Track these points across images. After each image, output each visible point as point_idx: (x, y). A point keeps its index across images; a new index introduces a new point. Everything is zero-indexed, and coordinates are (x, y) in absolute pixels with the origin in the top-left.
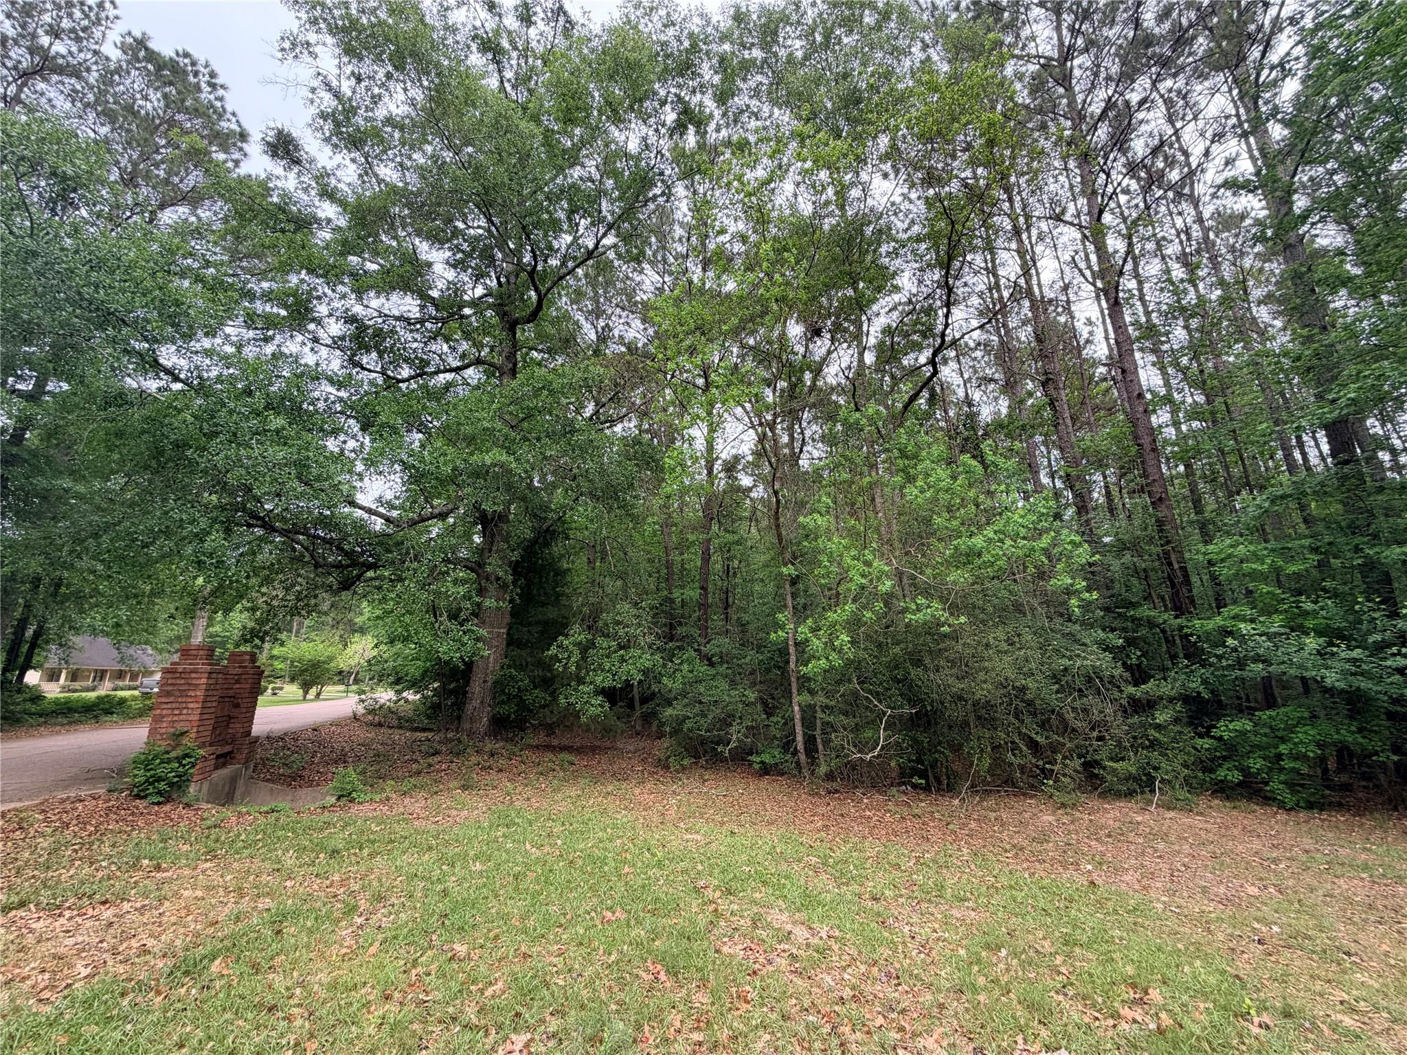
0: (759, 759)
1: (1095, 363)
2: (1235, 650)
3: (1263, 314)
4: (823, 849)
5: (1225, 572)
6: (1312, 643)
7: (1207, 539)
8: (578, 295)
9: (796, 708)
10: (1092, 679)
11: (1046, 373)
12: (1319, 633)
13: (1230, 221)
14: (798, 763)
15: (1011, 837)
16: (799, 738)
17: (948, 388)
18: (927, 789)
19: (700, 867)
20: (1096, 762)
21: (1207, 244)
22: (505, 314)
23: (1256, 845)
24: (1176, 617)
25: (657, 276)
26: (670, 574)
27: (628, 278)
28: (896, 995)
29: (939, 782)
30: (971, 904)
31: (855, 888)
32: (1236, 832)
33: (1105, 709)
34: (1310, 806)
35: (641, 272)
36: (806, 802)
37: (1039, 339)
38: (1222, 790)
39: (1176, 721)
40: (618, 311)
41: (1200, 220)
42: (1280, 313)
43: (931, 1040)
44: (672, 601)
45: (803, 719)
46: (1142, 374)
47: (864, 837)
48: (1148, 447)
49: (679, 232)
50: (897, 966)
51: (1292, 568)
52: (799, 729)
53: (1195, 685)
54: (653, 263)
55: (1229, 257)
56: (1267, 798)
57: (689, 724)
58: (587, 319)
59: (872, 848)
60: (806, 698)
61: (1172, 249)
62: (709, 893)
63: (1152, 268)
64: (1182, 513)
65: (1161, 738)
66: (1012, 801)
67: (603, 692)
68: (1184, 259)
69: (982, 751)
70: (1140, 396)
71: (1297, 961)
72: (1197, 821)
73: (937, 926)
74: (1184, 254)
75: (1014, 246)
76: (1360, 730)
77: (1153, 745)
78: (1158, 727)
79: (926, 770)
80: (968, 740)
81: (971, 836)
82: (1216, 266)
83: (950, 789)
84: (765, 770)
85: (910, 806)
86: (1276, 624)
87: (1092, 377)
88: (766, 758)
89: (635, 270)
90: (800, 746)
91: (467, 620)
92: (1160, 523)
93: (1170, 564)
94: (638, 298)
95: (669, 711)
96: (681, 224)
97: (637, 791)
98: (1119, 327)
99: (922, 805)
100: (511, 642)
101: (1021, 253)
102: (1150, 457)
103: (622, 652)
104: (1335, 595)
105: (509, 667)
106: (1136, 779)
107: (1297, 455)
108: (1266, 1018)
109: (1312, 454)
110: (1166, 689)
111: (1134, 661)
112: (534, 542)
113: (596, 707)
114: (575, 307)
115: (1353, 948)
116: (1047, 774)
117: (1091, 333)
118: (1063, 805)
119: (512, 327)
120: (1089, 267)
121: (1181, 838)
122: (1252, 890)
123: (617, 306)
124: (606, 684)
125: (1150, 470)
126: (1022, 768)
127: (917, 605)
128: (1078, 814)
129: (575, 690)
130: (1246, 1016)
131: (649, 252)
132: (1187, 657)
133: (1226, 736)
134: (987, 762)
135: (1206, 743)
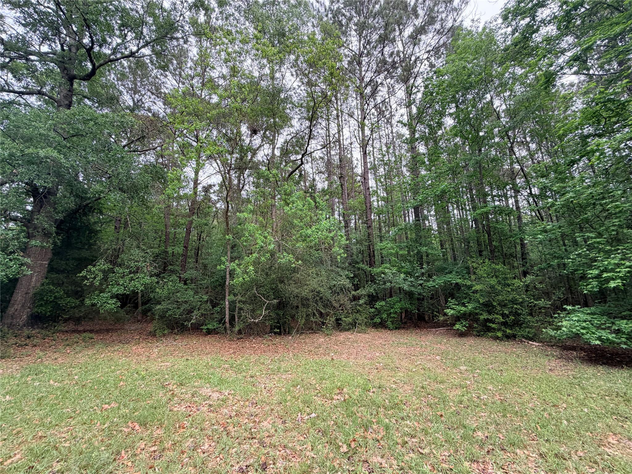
0: (206, 327)
1: (357, 175)
2: (383, 278)
3: (404, 169)
4: (231, 361)
5: (384, 252)
6: (402, 276)
7: (381, 241)
8: (122, 77)
9: (227, 303)
10: (343, 289)
11: (341, 174)
12: (405, 274)
13: (400, 136)
14: (225, 328)
15: (308, 348)
16: (227, 316)
17: (307, 174)
18: (280, 334)
19: (167, 376)
20: (340, 319)
21: (393, 143)
22: (65, 69)
23: (381, 341)
24: (370, 267)
25: (174, 82)
26: (167, 238)
27: (157, 77)
28: (255, 410)
29: (285, 331)
30: (290, 372)
31: (244, 374)
32: (376, 338)
33: (344, 299)
34: (396, 328)
35: (166, 76)
36: (227, 343)
37: (340, 161)
38: (375, 326)
39: (365, 303)
40: (149, 93)
41: (392, 132)
42: (409, 171)
43: (266, 422)
44: (167, 252)
45: (229, 308)
46: (370, 181)
47: (251, 354)
48: (368, 207)
49: (190, 64)
50: (257, 399)
51: (401, 252)
52: (227, 312)
53: (372, 290)
54: (174, 75)
55: (398, 148)
56: (386, 327)
57: (170, 313)
58: (127, 92)
59: (253, 358)
60: (232, 297)
61: (384, 141)
62: (171, 387)
63: (377, 145)
64: (376, 232)
65: (361, 309)
66: (311, 336)
67: (117, 296)
68: (386, 144)
69: (302, 317)
70: (368, 188)
71: (385, 373)
72: (367, 336)
73: (275, 383)
74: (387, 143)
75: (336, 121)
76: (410, 304)
77: (358, 311)
78: (360, 305)
79: (280, 326)
80: (297, 313)
81: (294, 349)
82: (394, 150)
83: (289, 333)
84: (209, 332)
85: (272, 341)
86: (394, 270)
87: (356, 180)
88: (210, 327)
89: (162, 74)
90: (227, 320)
91: (14, 252)
92: (369, 234)
93: (370, 249)
94: (162, 91)
95: (158, 307)
96: (192, 60)
97: (134, 348)
98: (365, 163)
99: (278, 340)
100: (51, 269)
101: (339, 126)
102: (369, 211)
103: (132, 275)
104: (410, 262)
105: (48, 284)
106: (351, 324)
107: (407, 219)
108: (374, 390)
109: (411, 218)
110: (364, 292)
111: (356, 283)
112: (75, 212)
113: (112, 304)
114: (120, 83)
115: (399, 366)
116: (323, 323)
117: (357, 163)
118: (328, 335)
119: (71, 79)
120: (359, 139)
121: (361, 342)
122: (377, 354)
123: (149, 90)
124: (119, 292)
125: (368, 216)
126: (316, 322)
127: (283, 256)
128: (332, 337)
129: (98, 296)
130: (369, 391)
131: (171, 68)
132: (371, 281)
133: (378, 307)
134: (303, 321)
135: (373, 310)
